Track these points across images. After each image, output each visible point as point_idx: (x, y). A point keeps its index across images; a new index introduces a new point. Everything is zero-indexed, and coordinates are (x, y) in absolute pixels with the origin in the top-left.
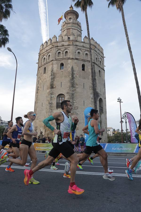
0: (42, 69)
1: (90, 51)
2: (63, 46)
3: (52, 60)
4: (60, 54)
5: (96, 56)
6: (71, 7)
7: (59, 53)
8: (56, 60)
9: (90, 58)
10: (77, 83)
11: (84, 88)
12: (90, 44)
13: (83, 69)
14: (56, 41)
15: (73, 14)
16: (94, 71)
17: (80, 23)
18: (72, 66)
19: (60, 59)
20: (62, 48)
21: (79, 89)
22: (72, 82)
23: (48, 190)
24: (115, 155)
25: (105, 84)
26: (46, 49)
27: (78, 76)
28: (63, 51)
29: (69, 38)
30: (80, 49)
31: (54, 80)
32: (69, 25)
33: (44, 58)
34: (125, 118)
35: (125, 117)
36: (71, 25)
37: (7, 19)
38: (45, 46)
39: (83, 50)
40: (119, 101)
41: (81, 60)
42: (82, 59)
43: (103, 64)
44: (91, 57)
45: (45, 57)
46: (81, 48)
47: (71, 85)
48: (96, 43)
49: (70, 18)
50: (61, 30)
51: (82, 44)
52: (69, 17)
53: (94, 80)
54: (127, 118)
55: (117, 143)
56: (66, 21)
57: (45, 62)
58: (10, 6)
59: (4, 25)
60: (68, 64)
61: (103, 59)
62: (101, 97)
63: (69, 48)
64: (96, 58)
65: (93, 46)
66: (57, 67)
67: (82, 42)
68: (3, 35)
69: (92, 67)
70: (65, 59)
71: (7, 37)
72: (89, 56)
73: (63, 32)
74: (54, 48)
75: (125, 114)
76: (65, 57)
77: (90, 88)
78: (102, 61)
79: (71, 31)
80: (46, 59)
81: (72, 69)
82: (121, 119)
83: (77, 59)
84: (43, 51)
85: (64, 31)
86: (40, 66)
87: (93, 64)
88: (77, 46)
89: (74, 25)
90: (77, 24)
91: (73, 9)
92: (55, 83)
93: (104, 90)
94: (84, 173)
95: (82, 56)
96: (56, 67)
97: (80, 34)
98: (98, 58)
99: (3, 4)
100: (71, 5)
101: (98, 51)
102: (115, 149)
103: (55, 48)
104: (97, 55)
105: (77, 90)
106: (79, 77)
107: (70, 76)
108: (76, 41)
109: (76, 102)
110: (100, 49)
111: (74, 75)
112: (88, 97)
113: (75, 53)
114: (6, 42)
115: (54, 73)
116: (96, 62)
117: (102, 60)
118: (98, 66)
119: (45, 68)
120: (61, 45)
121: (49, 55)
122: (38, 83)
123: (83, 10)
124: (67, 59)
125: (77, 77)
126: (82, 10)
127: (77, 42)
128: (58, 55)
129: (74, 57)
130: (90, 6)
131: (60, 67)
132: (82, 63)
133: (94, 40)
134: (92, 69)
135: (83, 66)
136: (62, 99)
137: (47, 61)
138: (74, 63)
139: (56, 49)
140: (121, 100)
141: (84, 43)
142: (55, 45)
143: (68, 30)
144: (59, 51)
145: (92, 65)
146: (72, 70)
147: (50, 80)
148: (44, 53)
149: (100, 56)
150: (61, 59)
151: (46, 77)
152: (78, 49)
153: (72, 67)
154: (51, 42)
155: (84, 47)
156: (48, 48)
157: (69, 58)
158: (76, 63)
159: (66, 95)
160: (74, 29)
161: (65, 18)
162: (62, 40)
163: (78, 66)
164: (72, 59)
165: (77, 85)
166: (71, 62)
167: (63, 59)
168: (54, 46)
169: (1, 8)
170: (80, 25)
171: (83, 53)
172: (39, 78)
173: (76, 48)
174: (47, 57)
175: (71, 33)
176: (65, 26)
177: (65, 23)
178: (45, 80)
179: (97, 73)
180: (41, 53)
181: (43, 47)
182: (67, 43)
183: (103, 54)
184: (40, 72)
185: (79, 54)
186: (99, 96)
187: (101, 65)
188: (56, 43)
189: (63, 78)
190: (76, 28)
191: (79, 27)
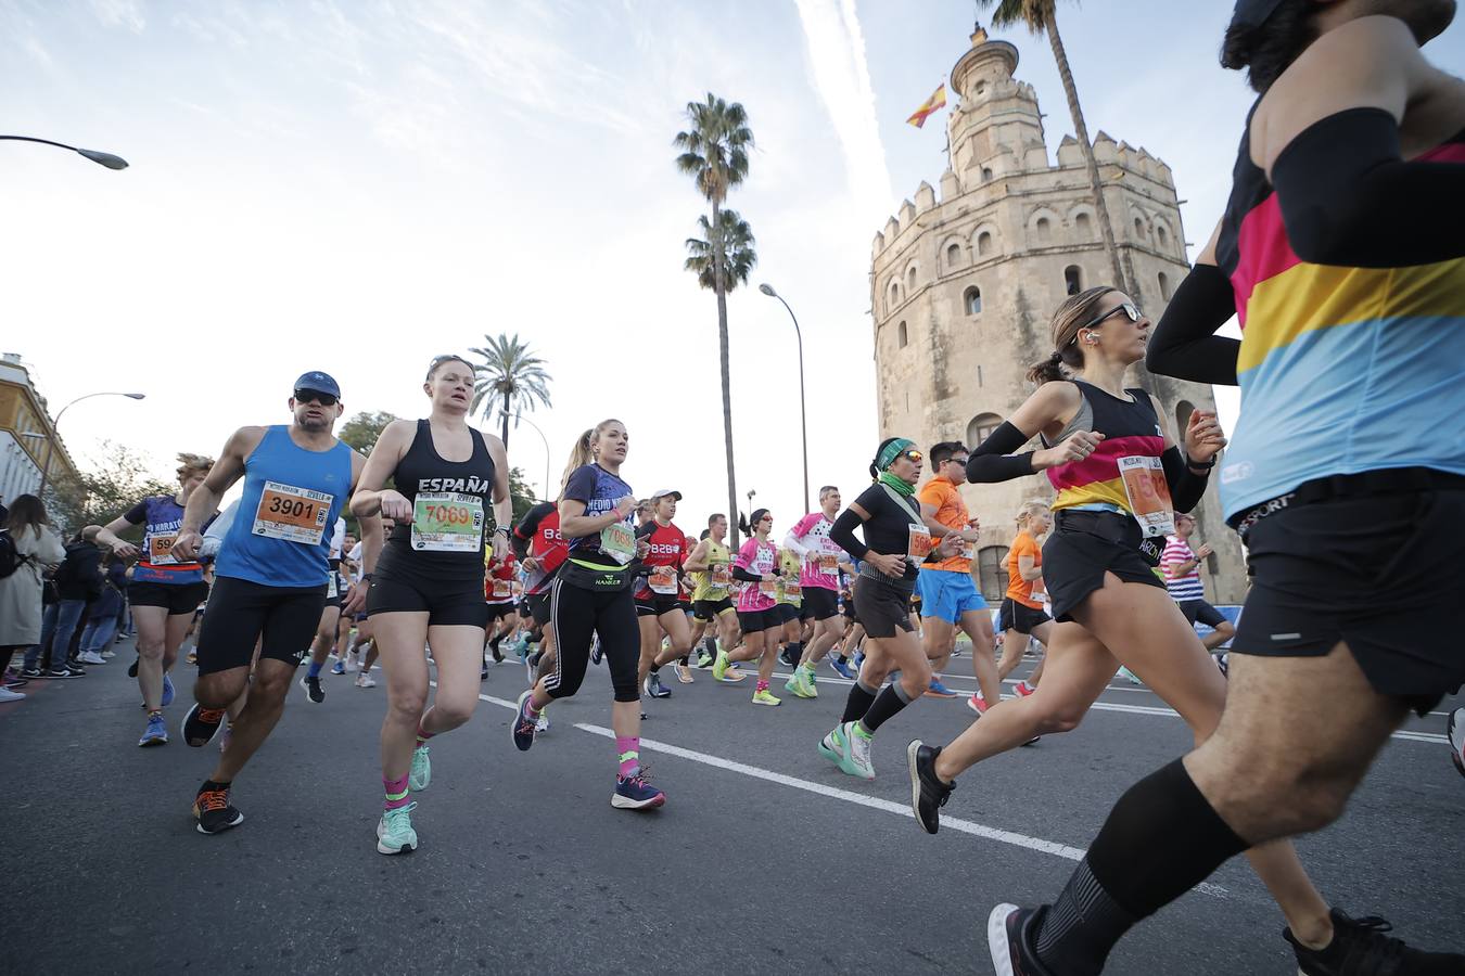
0: (892, 330)
1: (1100, 202)
2: (966, 214)
3: (929, 287)
4: (956, 251)
5: (1135, 213)
6: (978, 31)
7: (954, 247)
8: (943, 280)
9: (1102, 233)
12: (1095, 166)
13: (1074, 287)
14: (934, 203)
15: (989, 60)
16: (1133, 278)
17: (1029, 85)
18: (1016, 288)
19: (959, 275)
20: (962, 226)
22: (1028, 354)
26: (896, 247)
28: (968, 238)
30: (1047, 205)
31: (946, 365)
32: (977, 116)
33: (895, 286)
36: (987, 111)
38: (889, 237)
39: (1061, 205)
41: (1056, 251)
42: (1061, 247)
43: (1175, 237)
44: (1108, 224)
45: (896, 280)
46: (1048, 197)
48: (1126, 147)
49: (980, 83)
50: (947, 149)
51: (1052, 180)
52: (973, 80)
56: (964, 105)
59: (733, 210)
60: (1000, 283)
61: (1173, 212)
62: (1185, 395)
63: (993, 217)
64: (1138, 222)
65: (1113, 168)
66: (954, 310)
67: (1053, 170)
68: (736, 245)
69: (1115, 269)
70: (981, 267)
71: (749, 245)
73: (956, 153)
74: (929, 234)
76: (979, 260)
78: (1168, 222)
79: (991, 140)
80: (903, 286)
81: (1019, 301)
83: (1035, 253)
84: (886, 259)
85: (960, 148)
86: (881, 321)
87: (1121, 253)
88: (1027, 194)
89: (1004, 106)
90: (1016, 97)
91: (986, 36)
92: (954, 374)
95: (1062, 231)
96: (947, 308)
97: (1038, 138)
98: (1148, 219)
99: (722, 140)
100: (977, 23)
101: (1141, 185)
103: (933, 233)
104: (1137, 205)
107: (1017, 334)
108: (1024, 174)
110: (1152, 172)
113: (1023, 230)
114: (750, 263)
115: (943, 337)
116: (1135, 239)
117: (1171, 220)
118: (1150, 257)
119: (903, 324)
120: (955, 213)
121: (913, 270)
122: (885, 388)
123: (1036, 28)
124: (991, 263)
126: (1032, 29)
127: (1028, 177)
128: (949, 258)
129: (1022, 249)
131: (963, 305)
132: (1066, 262)
133: (1110, 140)
135: (1072, 275)
137: (909, 293)
138: (1027, 273)
139: (937, 236)
141: (1062, 168)
142: (933, 219)
143: (976, 138)
144: (951, 242)
145: (1113, 261)
146: (1019, 308)
147: (932, 366)
148: (892, 267)
149: (1153, 204)
150: (965, 273)
151: (912, 357)
152: (1038, 207)
153: (1021, 297)
154: (912, 214)
155: (1063, 189)
156: (902, 243)
157: (1000, 260)
158: (1033, 272)
160: (1006, 124)
161: (957, 90)
162: (958, 193)
163: (1044, 284)
166: (1009, 274)
167: (973, 269)
168: (928, 228)
169: (717, 152)
170: (1032, 97)
171: (1065, 216)
172: (886, 369)
173: (1024, 205)
174: (903, 279)
175: (992, 148)
176: (963, 126)
177: (957, 114)
178: (910, 370)
179: (1149, 290)
180: (878, 270)
181: (882, 244)
182: (983, 197)
183: (1175, 191)
184: (887, 342)
185: (1042, 228)
186: (1173, 393)
187: (1166, 247)
188: (932, 213)
189: (984, 349)
190: (1014, 117)
191: (1025, 106)
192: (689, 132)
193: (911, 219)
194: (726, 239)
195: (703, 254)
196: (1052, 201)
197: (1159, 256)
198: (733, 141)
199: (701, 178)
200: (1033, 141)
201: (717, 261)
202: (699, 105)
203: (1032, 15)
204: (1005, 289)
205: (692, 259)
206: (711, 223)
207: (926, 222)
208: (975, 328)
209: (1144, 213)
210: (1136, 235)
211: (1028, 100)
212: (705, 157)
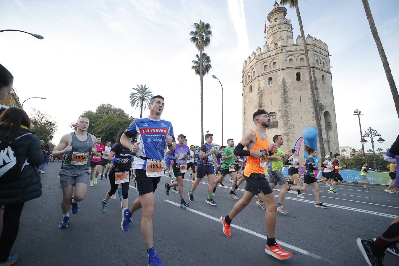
0: (248, 88)
1: (307, 56)
2: (270, 56)
3: (258, 76)
4: (266, 67)
5: (317, 58)
6: (276, 3)
7: (266, 65)
8: (262, 75)
10: (292, 97)
11: (301, 101)
12: (306, 45)
13: (298, 79)
14: (261, 53)
15: (279, 12)
16: (315, 77)
17: (289, 20)
18: (282, 78)
19: (267, 74)
20: (268, 60)
21: (294, 104)
22: (284, 96)
24: (352, 186)
25: (332, 91)
27: (291, 89)
28: (270, 63)
29: (276, 44)
30: (292, 55)
31: (262, 98)
32: (274, 29)
33: (249, 76)
34: (370, 136)
35: (369, 134)
36: (277, 27)
38: (248, 62)
39: (296, 55)
40: (356, 114)
41: (294, 68)
42: (295, 67)
43: (327, 65)
45: (249, 74)
46: (293, 53)
47: (283, 101)
48: (316, 39)
49: (276, 19)
50: (266, 37)
51: (294, 48)
52: (274, 18)
53: (314, 89)
54: (373, 136)
55: (356, 169)
56: (271, 25)
57: (250, 79)
58: (210, 33)
59: (206, 53)
60: (278, 76)
61: (327, 58)
62: (327, 109)
63: (277, 58)
64: (317, 60)
65: (312, 45)
66: (265, 84)
67: (294, 45)
68: (206, 63)
69: (310, 75)
70: (273, 72)
71: (210, 63)
72: (305, 60)
73: (268, 39)
74: (259, 62)
75: (370, 130)
76: (272, 69)
77: (310, 101)
79: (278, 35)
80: (251, 76)
81: (283, 82)
82: (362, 136)
83: (288, 68)
84: (247, 68)
85: (269, 37)
86: (245, 85)
87: (312, 69)
88: (287, 52)
89: (282, 26)
90: (286, 23)
91: (278, 5)
92: (263, 101)
93: (331, 100)
95: (296, 63)
96: (263, 82)
97: (291, 36)
98: (320, 60)
99: (204, 33)
100: (276, 1)
101: (319, 50)
102: (353, 178)
104: (317, 56)
105: (292, 105)
106: (294, 89)
107: (282, 91)
108: (287, 46)
109: (291, 120)
110: (322, 47)
111: (287, 89)
112: (307, 112)
113: (285, 62)
114: (209, 68)
115: (261, 90)
116: (316, 66)
117: (326, 60)
118: (320, 71)
119: (251, 86)
120: (267, 56)
121: (254, 71)
122: (245, 103)
124: (276, 71)
125: (290, 89)
126: (291, 6)
127: (288, 47)
128: (264, 68)
129: (285, 67)
131: (267, 82)
132: (297, 71)
133: (311, 37)
134: (311, 78)
135: (298, 75)
136: (273, 118)
137: (253, 78)
138: (286, 74)
139: (261, 62)
140: (360, 113)
141: (297, 45)
142: (261, 58)
143: (274, 35)
146: (283, 83)
147: (258, 98)
148: (248, 70)
149: (322, 56)
150: (268, 73)
151: (253, 95)
152: (290, 56)
153: (283, 80)
154: (255, 56)
155: (297, 51)
156: (252, 64)
157: (278, 70)
158: (287, 74)
159: (277, 113)
160: (282, 31)
161: (269, 20)
162: (268, 50)
163: (290, 77)
164: (282, 69)
165: (291, 99)
166: (281, 74)
167: (271, 72)
168: (259, 60)
169: (202, 37)
170: (290, 24)
171: (297, 58)
172: (245, 98)
173: (286, 55)
174: (251, 74)
175: (278, 38)
176: (270, 31)
177: (269, 28)
178: (252, 99)
179: (319, 80)
180: (245, 71)
181: (246, 63)
182: (274, 52)
183: (328, 52)
184: (246, 91)
185: (291, 61)
186: (324, 109)
187: (325, 68)
188: (260, 56)
189: (273, 94)
190: (285, 29)
191: (288, 26)
192: (194, 31)
193: (254, 57)
194: (203, 61)
195: (197, 65)
196: (294, 54)
197: (323, 70)
198: (206, 34)
199: (197, 44)
200: (290, 36)
201: (201, 67)
202: (197, 24)
203: (291, 2)
204: (279, 78)
205: (194, 66)
206: (199, 56)
207: (258, 58)
208: (270, 89)
209: (319, 58)
210: (317, 64)
211: (289, 24)
212: (198, 38)
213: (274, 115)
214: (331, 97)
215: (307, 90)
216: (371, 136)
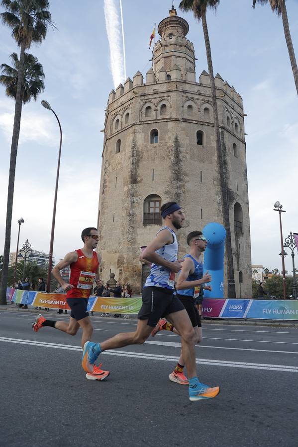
0: (113, 143)
1: (215, 104)
2: (156, 93)
3: (134, 125)
4: (150, 110)
5: (228, 114)
6: (173, 10)
7: (149, 108)
8: (142, 123)
9: (214, 118)
10: (188, 172)
11: (201, 181)
12: (215, 88)
13: (200, 142)
14: (142, 83)
15: (176, 25)
16: (224, 144)
17: (192, 43)
18: (175, 136)
19: (150, 122)
20: (154, 98)
21: (190, 185)
22: (176, 168)
23: (127, 396)
24: (268, 326)
25: (246, 172)
26: (121, 101)
27: (188, 156)
28: (156, 105)
29: (168, 76)
30: (193, 99)
31: (138, 166)
32: (167, 49)
33: (118, 120)
34: (290, 246)
35: (290, 242)
36: (172, 48)
37: (39, 42)
38: (118, 94)
39: (199, 101)
40: (277, 208)
41: (194, 122)
42: (196, 121)
43: (241, 129)
44: (217, 115)
45: (119, 117)
46: (194, 96)
47: (174, 176)
48: (227, 84)
49: (171, 34)
50: (152, 60)
51: (196, 89)
52: (168, 32)
53: (222, 164)
54: (294, 246)
55: (274, 298)
56: (162, 42)
58: (47, 16)
60: (168, 131)
61: (241, 118)
62: (238, 200)
63: (168, 98)
64: (228, 118)
65: (221, 92)
66: (145, 140)
67: (197, 84)
68: (32, 76)
69: (217, 136)
70: (162, 121)
71: (40, 78)
72: (212, 113)
73: (156, 63)
74: (138, 98)
75: (290, 237)
76: (160, 117)
77: (215, 182)
78: (239, 122)
79: (172, 62)
80: (122, 121)
81: (175, 141)
82: (283, 247)
83: (185, 120)
84: (115, 105)
85: (158, 61)
86: (108, 137)
87: (220, 130)
88: (185, 92)
89: (180, 48)
90: (185, 46)
91: (176, 14)
92: (140, 172)
93: (244, 185)
94: (202, 363)
95: (197, 114)
96: (141, 138)
97: (193, 68)
98: (232, 118)
99: (32, 13)
100: (173, 6)
101: (231, 103)
102: (270, 312)
103: (140, 98)
104: (228, 111)
105: (188, 186)
106: (191, 158)
107: (173, 158)
108: (185, 82)
110: (236, 99)
111: (181, 156)
112: (210, 200)
113: (181, 109)
114: (40, 88)
115: (138, 151)
116: (226, 125)
118: (231, 135)
119: (119, 141)
120: (151, 91)
121: (128, 114)
122: (106, 172)
123: (197, 17)
124: (165, 120)
125: (186, 158)
126: (195, 16)
127: (186, 84)
128: (146, 113)
129: (180, 117)
130: (213, 5)
131: (149, 138)
132: (198, 128)
133: (221, 79)
134: (218, 141)
135: (200, 135)
136: (155, 205)
137: (124, 126)
138: (181, 129)
139: (141, 100)
140: (281, 207)
141: (201, 85)
142: (140, 91)
143: (166, 59)
144: (148, 105)
145: (217, 133)
146: (175, 145)
147: (131, 166)
148: (117, 110)
149: (235, 112)
150: (152, 122)
151: (121, 159)
152: (189, 99)
153: (176, 138)
154: (131, 86)
155: (200, 94)
156: (124, 99)
157: (169, 120)
158: (183, 129)
159: (162, 196)
160: (180, 57)
161: (160, 34)
162: (154, 82)
163: (188, 136)
164: (176, 120)
165: (186, 175)
166: (173, 128)
167: (156, 121)
168: (138, 95)
169: (29, 20)
170: (192, 49)
171: (199, 107)
172: (107, 163)
173: (183, 96)
174: (122, 118)
175: (172, 66)
176: (161, 51)
177: (158, 44)
178: (119, 166)
179: (229, 150)
180: (110, 110)
181: (114, 97)
182: (164, 88)
183: (243, 109)
184: (110, 149)
185: (190, 110)
186: (234, 199)
187: (237, 132)
188: (141, 88)
189: (157, 162)
190: (183, 55)
191: (189, 52)
193: (130, 89)
194: (27, 71)
195: (12, 76)
196: (196, 99)
197: (234, 136)
198: (39, 15)
199: (16, 32)
200: (190, 68)
201: (19, 81)
203: (196, 9)
204: (170, 135)
205: (3, 76)
206: (19, 59)
207: (137, 91)
208: (153, 150)
209: (231, 115)
210: (226, 124)
211: (190, 50)
212: (20, 19)
213: (157, 201)
214: (244, 180)
215: (211, 163)
216: (292, 246)
